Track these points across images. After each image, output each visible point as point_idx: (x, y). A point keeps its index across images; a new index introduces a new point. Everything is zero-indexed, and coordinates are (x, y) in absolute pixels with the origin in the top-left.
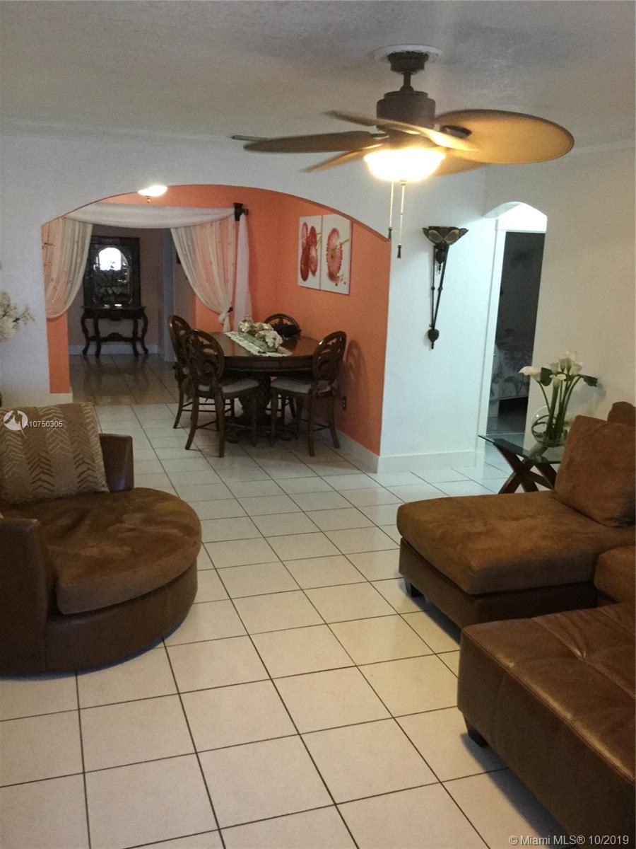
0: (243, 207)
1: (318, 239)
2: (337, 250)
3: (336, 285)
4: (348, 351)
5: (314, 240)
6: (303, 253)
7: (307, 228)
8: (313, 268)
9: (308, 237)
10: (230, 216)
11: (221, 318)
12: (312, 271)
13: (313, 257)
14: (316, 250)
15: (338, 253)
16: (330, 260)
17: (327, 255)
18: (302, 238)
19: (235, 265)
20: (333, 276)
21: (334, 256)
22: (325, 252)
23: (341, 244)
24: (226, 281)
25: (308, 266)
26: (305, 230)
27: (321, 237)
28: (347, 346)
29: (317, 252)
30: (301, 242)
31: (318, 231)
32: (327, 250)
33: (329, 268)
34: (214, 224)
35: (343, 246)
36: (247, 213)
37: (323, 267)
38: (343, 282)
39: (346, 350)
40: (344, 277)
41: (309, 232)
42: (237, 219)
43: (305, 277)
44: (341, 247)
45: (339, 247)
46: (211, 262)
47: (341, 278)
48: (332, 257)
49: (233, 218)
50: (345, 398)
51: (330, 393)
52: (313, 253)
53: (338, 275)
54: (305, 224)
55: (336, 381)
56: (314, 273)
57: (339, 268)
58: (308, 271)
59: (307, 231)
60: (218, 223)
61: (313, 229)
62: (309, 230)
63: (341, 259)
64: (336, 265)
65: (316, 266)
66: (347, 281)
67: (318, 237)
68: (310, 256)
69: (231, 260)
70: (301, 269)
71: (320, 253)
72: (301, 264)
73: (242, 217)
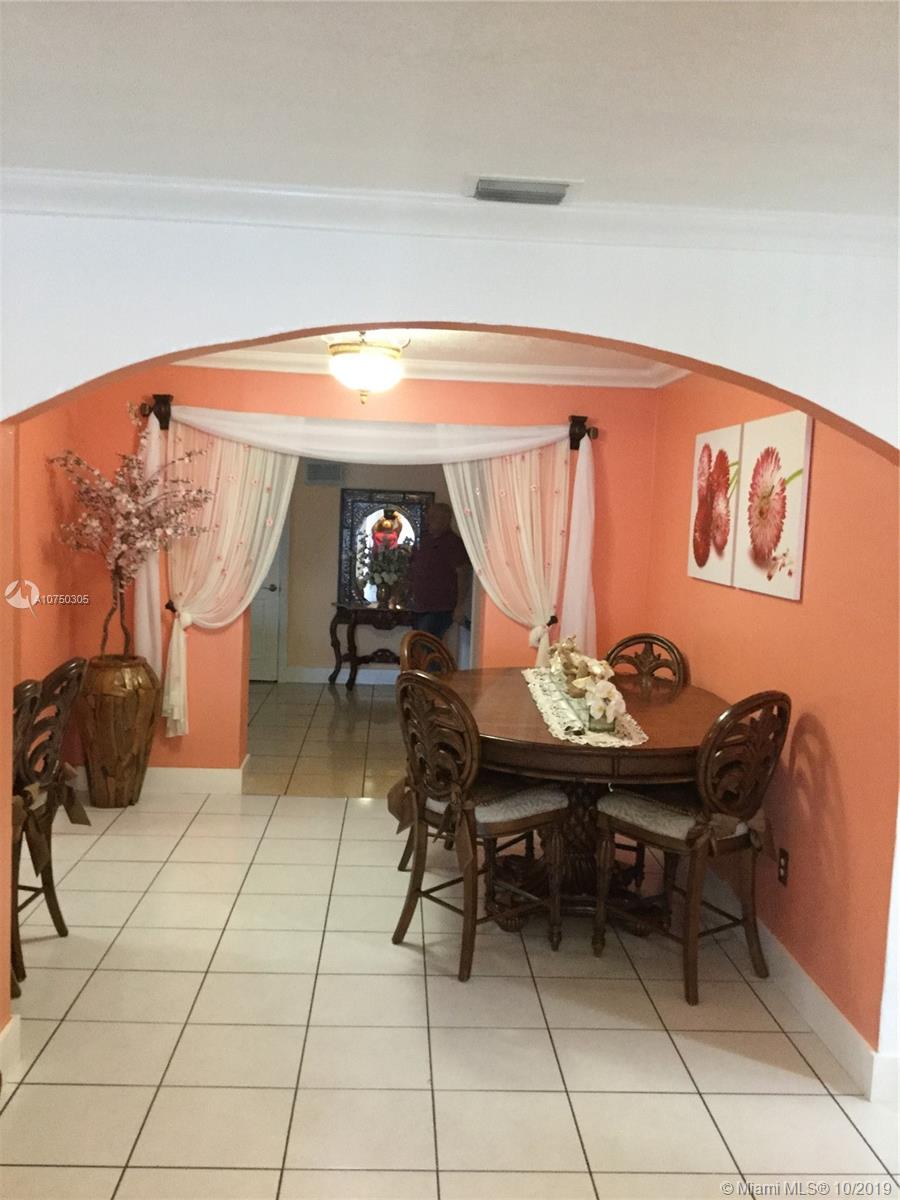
0: (588, 425)
1: (731, 476)
2: (773, 496)
3: (770, 577)
4: (794, 740)
5: (722, 480)
6: (700, 508)
7: (710, 456)
8: (719, 539)
9: (710, 474)
10: (561, 440)
11: (533, 635)
12: (716, 545)
13: (720, 515)
14: (727, 501)
15: (776, 505)
16: (756, 521)
17: (749, 509)
18: (700, 476)
19: (567, 533)
20: (761, 557)
21: (768, 512)
22: (745, 503)
23: (783, 483)
24: (546, 566)
25: (709, 536)
26: (706, 459)
27: (738, 472)
28: (792, 727)
29: (727, 506)
30: (697, 484)
31: (732, 458)
32: (751, 499)
33: (753, 538)
34: (527, 456)
35: (788, 487)
36: (595, 434)
37: (740, 538)
38: (785, 571)
39: (789, 739)
40: (787, 562)
41: (713, 464)
42: (575, 445)
43: (702, 560)
44: (783, 490)
45: (777, 489)
46: (518, 528)
47: (780, 562)
48: (761, 513)
49: (567, 443)
50: (784, 854)
51: (745, 841)
52: (720, 506)
53: (774, 554)
54: (707, 448)
55: (760, 813)
56: (720, 550)
57: (778, 538)
58: (708, 545)
59: (710, 461)
60: (535, 454)
61: (722, 456)
62: (714, 459)
63: (784, 517)
64: (770, 532)
65: (726, 533)
66: (797, 568)
67: (732, 471)
68: (715, 515)
69: (557, 524)
70: (695, 540)
71: (736, 507)
72: (695, 531)
73: (585, 442)
